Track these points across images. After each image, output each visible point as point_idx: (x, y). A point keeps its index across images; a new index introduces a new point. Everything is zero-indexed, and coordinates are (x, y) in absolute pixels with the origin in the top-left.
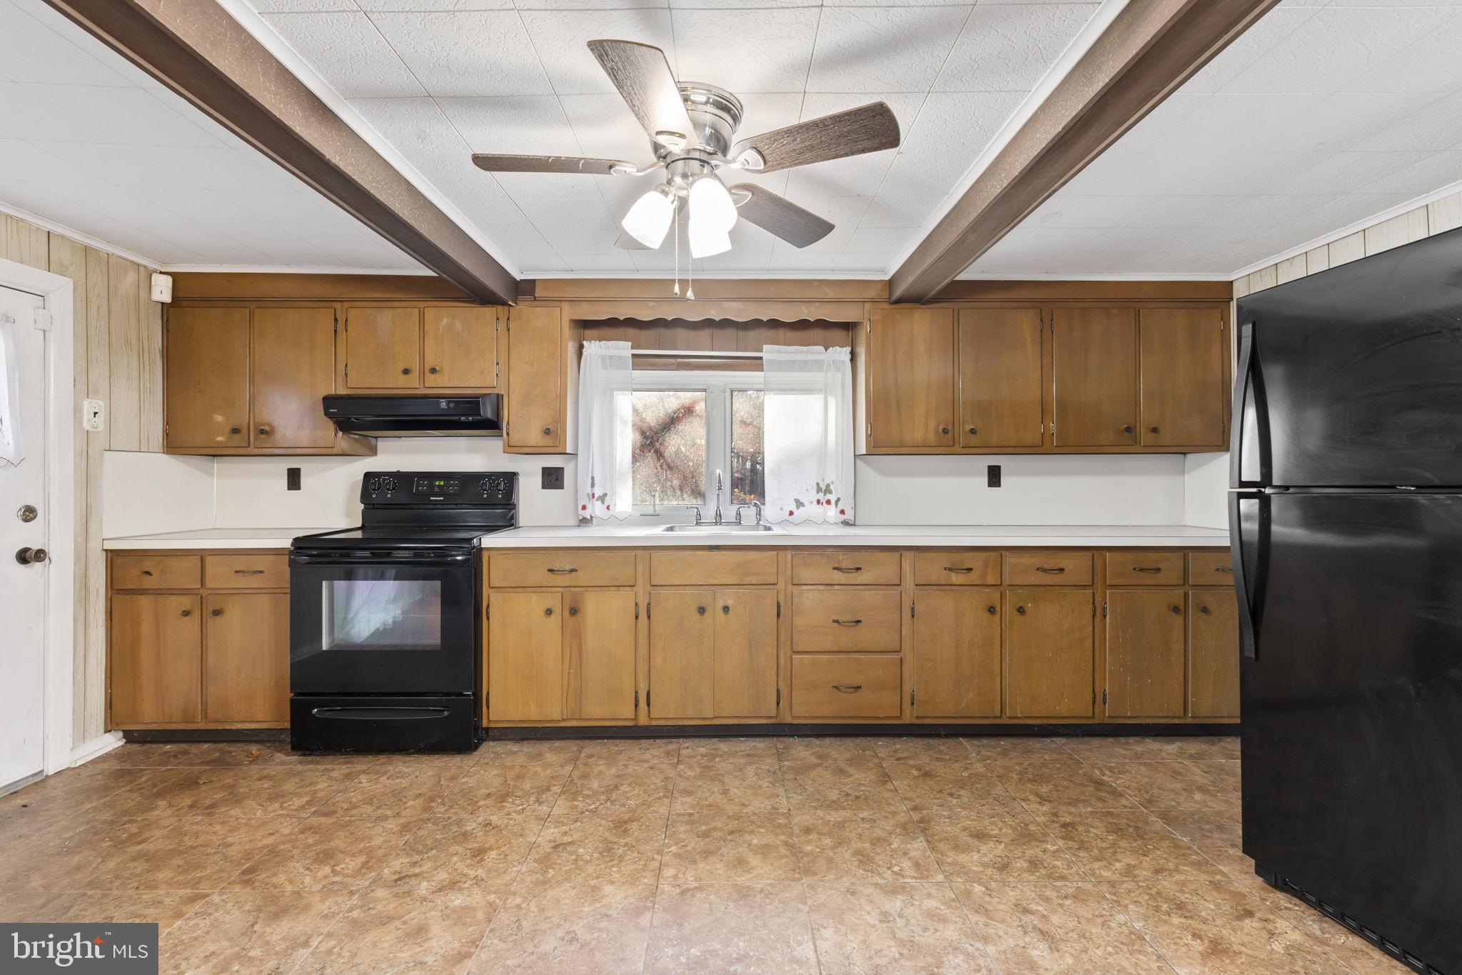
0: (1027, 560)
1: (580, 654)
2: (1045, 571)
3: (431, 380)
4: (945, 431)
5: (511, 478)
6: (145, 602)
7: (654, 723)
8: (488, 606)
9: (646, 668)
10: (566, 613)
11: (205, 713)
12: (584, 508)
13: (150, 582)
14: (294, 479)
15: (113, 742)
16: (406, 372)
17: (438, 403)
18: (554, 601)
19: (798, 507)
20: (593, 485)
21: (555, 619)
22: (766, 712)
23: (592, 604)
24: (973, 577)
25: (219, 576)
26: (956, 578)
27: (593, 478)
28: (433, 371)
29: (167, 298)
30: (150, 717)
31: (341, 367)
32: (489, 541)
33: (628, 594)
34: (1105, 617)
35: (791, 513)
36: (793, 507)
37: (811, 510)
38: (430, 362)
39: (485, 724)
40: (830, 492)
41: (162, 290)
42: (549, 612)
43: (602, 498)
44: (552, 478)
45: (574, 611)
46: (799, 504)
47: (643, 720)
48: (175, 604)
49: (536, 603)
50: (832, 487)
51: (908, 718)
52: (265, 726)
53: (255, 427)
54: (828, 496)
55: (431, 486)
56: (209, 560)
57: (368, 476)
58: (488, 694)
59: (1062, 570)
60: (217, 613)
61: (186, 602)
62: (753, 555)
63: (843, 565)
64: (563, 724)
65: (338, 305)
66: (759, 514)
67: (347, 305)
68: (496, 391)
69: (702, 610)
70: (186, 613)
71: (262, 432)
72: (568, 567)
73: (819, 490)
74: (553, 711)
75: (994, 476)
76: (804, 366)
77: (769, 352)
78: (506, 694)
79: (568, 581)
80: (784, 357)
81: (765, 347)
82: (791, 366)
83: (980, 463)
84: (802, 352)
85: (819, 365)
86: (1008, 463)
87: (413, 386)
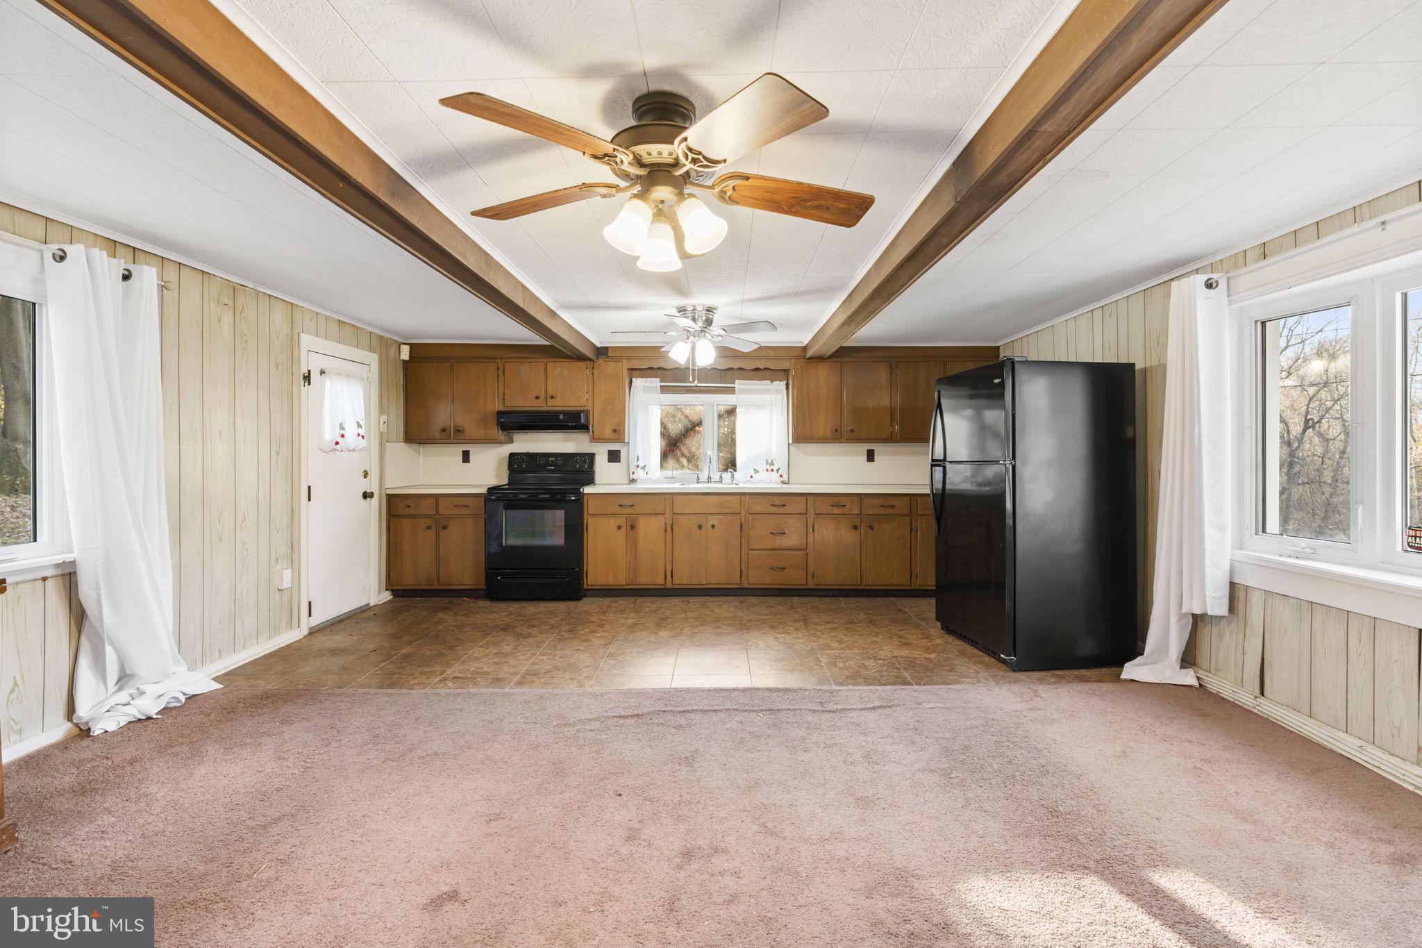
0: (875, 501)
1: (636, 549)
2: (884, 506)
3: (550, 402)
4: (837, 430)
5: (592, 456)
6: (406, 522)
7: (675, 587)
8: (587, 524)
9: (671, 558)
10: (629, 528)
11: (438, 580)
12: (633, 473)
13: (411, 511)
14: (466, 457)
15: (387, 596)
16: (537, 398)
17: (558, 416)
18: (622, 522)
19: (755, 473)
20: (638, 460)
21: (623, 530)
22: (734, 581)
23: (642, 523)
24: (846, 510)
25: (445, 508)
26: (836, 511)
27: (638, 457)
28: (552, 397)
29: (407, 358)
30: (409, 581)
31: (501, 395)
32: (587, 490)
33: (661, 518)
35: (751, 477)
36: (752, 473)
37: (763, 475)
38: (550, 392)
39: (585, 587)
40: (773, 465)
41: (405, 354)
42: (619, 527)
43: (644, 468)
44: (614, 457)
45: (632, 527)
46: (756, 471)
47: (669, 586)
48: (423, 523)
49: (613, 523)
50: (774, 462)
51: (811, 585)
52: (469, 587)
53: (455, 427)
54: (772, 467)
55: (547, 461)
56: (440, 499)
57: (512, 455)
58: (587, 570)
59: (893, 506)
60: (445, 527)
61: (429, 521)
62: (728, 498)
63: (777, 503)
64: (626, 587)
65: (499, 361)
66: (733, 477)
67: (504, 361)
68: (586, 409)
69: (700, 527)
70: (429, 528)
71: (459, 431)
72: (629, 504)
73: (767, 463)
74: (621, 580)
75: (871, 456)
76: (759, 391)
77: (739, 384)
78: (597, 571)
79: (628, 511)
80: (747, 387)
81: (737, 381)
82: (752, 391)
83: (864, 448)
84: (757, 384)
85: (767, 391)
86: (877, 448)
87: (541, 406)
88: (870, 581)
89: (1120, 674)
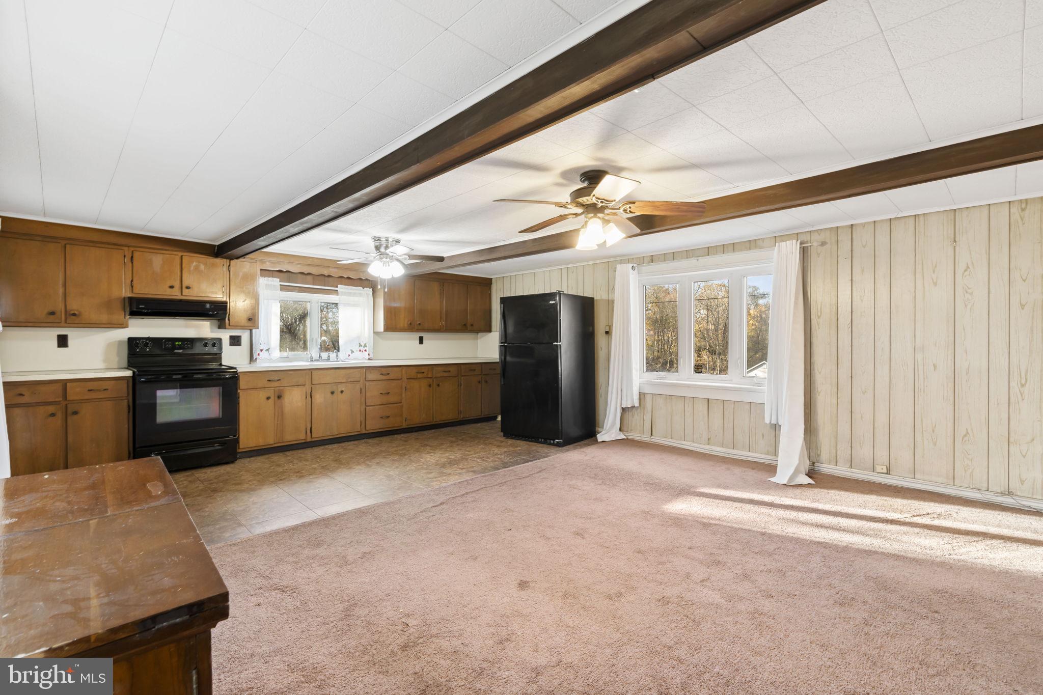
0: (440, 368)
1: (283, 414)
2: (445, 372)
3: (186, 292)
4: (411, 324)
5: (220, 341)
7: (313, 440)
9: (310, 418)
10: (276, 398)
12: (258, 354)
13: (25, 399)
16: (172, 287)
17: (204, 306)
18: (270, 393)
19: (352, 353)
21: (271, 400)
22: (358, 429)
23: (288, 394)
24: (425, 375)
25: (74, 394)
26: (419, 376)
28: (188, 288)
31: (129, 282)
33: (303, 388)
34: (461, 385)
35: (349, 356)
36: (350, 353)
37: (357, 354)
38: (185, 283)
40: (366, 347)
42: (268, 398)
43: (268, 350)
44: (235, 341)
45: (279, 397)
46: (352, 352)
47: (309, 439)
48: (43, 410)
49: (262, 395)
50: (367, 345)
51: (404, 426)
53: (68, 311)
54: (366, 348)
55: (174, 344)
56: (69, 385)
57: (131, 339)
58: (240, 437)
59: (449, 371)
60: (75, 413)
62: (352, 371)
63: (384, 373)
64: (274, 446)
65: (126, 248)
66: (337, 356)
67: (132, 249)
68: (223, 300)
69: (333, 393)
70: (53, 415)
71: (74, 314)
72: (277, 379)
73: (360, 345)
74: (270, 440)
75: (421, 340)
76: (355, 295)
77: (341, 288)
78: (248, 438)
79: (276, 384)
80: (347, 291)
81: (339, 286)
82: (349, 294)
83: (417, 335)
84: (354, 289)
85: (360, 295)
86: (425, 335)
87: (175, 294)
88: (438, 419)
89: (597, 440)
